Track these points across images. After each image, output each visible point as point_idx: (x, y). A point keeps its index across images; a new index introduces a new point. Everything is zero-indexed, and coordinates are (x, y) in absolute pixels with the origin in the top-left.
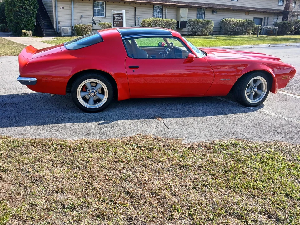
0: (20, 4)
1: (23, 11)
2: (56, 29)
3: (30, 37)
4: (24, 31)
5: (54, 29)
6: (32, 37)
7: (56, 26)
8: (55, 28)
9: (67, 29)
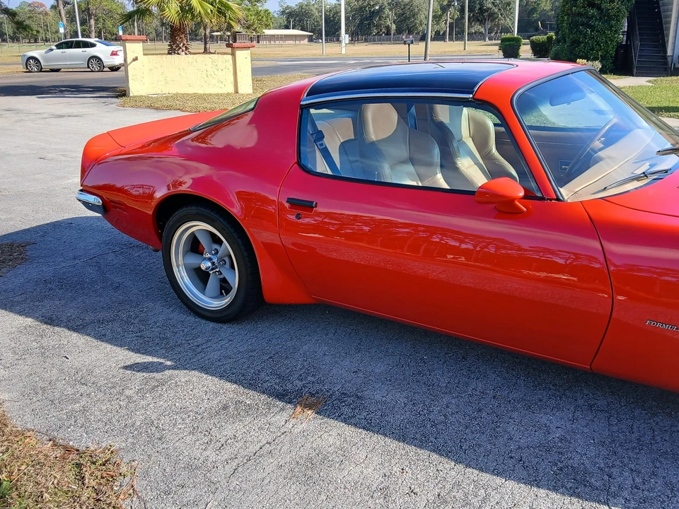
1: (593, 13)
2: (672, 56)
4: (580, 62)
5: (665, 57)
7: (674, 50)
8: (669, 53)
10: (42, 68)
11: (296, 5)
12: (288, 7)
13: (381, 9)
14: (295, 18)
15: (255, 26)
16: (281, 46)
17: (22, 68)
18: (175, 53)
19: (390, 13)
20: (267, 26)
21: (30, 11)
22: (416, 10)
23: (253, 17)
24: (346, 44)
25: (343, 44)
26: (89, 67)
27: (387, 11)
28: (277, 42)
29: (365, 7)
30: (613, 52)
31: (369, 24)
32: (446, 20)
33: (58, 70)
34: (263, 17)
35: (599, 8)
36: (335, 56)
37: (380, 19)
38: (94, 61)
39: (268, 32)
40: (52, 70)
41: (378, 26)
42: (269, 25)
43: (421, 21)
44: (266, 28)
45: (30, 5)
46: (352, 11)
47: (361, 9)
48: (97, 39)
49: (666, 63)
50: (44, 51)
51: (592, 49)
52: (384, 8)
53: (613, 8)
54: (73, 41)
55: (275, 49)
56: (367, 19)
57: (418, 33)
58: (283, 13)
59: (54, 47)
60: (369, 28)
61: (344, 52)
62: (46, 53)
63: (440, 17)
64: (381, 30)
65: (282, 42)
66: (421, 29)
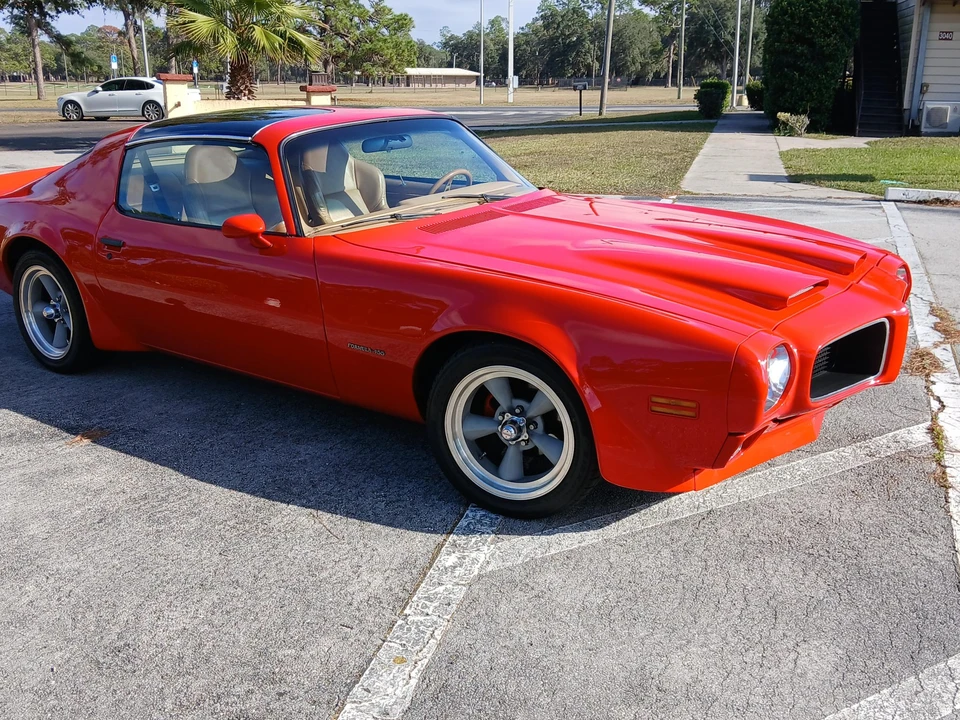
0: (797, 31)
1: (802, 51)
2: (910, 110)
3: (800, 135)
4: (782, 116)
5: (900, 110)
6: (806, 135)
7: (911, 101)
8: (906, 105)
9: (946, 111)
10: (83, 116)
11: (464, 35)
12: (452, 37)
13: (580, 41)
14: (462, 51)
15: (393, 63)
16: (436, 90)
17: (57, 115)
18: (234, 98)
19: (592, 46)
20: (410, 64)
21: (99, 38)
22: (628, 42)
23: (390, 51)
24: (515, 89)
25: (511, 89)
26: (144, 115)
27: (587, 44)
28: (434, 86)
29: (558, 38)
30: (829, 104)
31: (563, 62)
32: (669, 57)
33: (105, 119)
34: (403, 51)
35: (811, 44)
36: (498, 105)
37: (577, 55)
38: (150, 108)
39: (411, 71)
40: (98, 119)
41: (575, 65)
42: (413, 62)
43: (633, 59)
44: (408, 66)
45: (100, 30)
46: (538, 44)
47: (552, 40)
48: (155, 78)
49: (901, 118)
50: (86, 93)
51: (802, 99)
52: (584, 40)
53: (828, 45)
54: (124, 81)
55: (426, 95)
56: (559, 54)
57: (629, 76)
58: (445, 45)
59: (100, 89)
60: (563, 67)
61: (511, 100)
62: (89, 95)
63: (660, 52)
64: (579, 70)
65: (439, 86)
66: (633, 68)
